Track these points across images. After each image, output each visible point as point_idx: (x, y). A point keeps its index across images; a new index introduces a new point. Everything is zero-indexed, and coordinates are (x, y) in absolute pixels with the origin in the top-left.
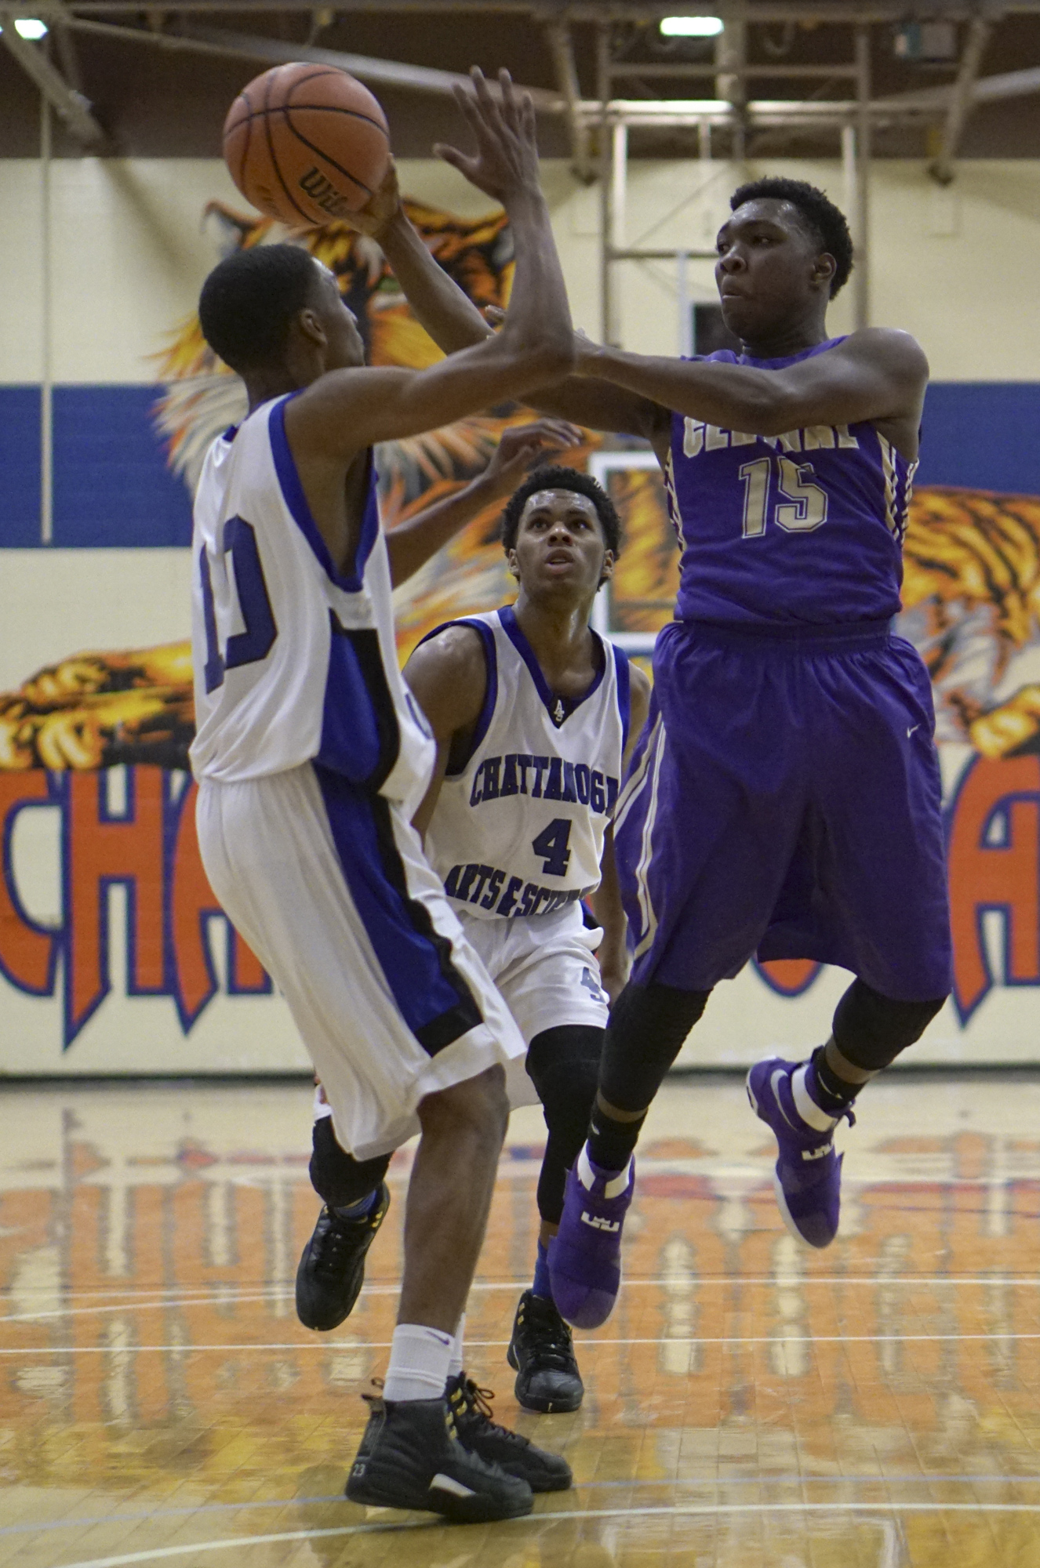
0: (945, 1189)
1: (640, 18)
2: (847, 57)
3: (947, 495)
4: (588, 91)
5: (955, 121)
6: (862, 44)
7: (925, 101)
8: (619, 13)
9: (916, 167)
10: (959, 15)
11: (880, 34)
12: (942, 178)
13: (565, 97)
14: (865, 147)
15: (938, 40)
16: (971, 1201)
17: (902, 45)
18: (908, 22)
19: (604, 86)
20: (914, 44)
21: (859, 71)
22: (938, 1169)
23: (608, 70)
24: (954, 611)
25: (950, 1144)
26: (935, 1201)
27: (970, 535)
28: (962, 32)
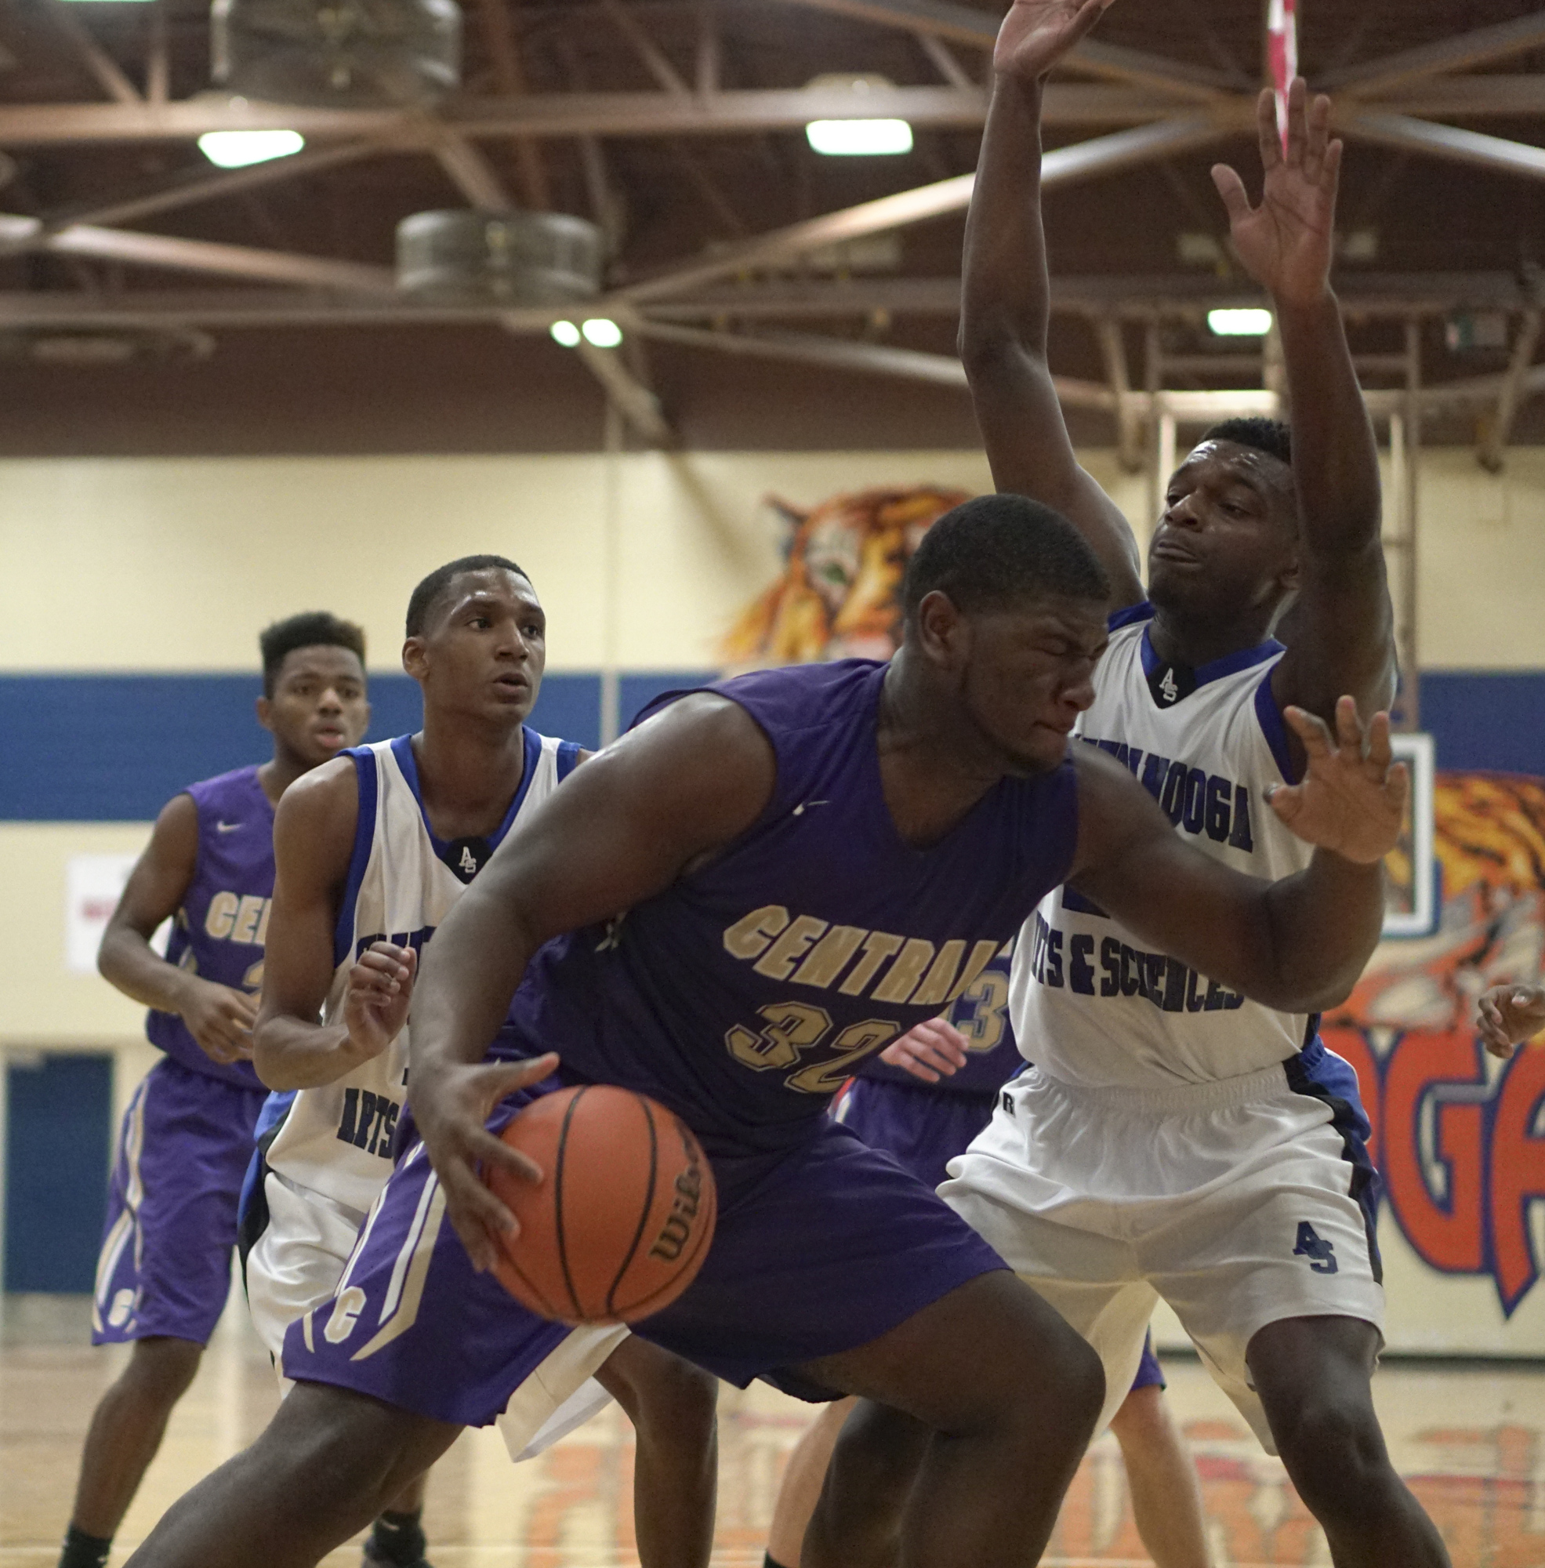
0: (1487, 1483)
1: (1188, 312)
2: (1397, 346)
3: (1495, 779)
4: (1137, 382)
5: (1506, 410)
6: (1413, 337)
7: (1476, 391)
8: (1169, 308)
9: (1467, 456)
10: (1511, 305)
11: (1432, 328)
12: (1491, 466)
13: (1113, 391)
14: (1415, 435)
15: (1490, 331)
16: (1518, 1496)
17: (1454, 337)
18: (1459, 314)
19: (1153, 377)
20: (1467, 333)
21: (1410, 363)
22: (1480, 1462)
23: (1157, 363)
24: (1500, 898)
25: (1496, 1437)
26: (1479, 1494)
27: (1518, 821)
28: (1515, 324)
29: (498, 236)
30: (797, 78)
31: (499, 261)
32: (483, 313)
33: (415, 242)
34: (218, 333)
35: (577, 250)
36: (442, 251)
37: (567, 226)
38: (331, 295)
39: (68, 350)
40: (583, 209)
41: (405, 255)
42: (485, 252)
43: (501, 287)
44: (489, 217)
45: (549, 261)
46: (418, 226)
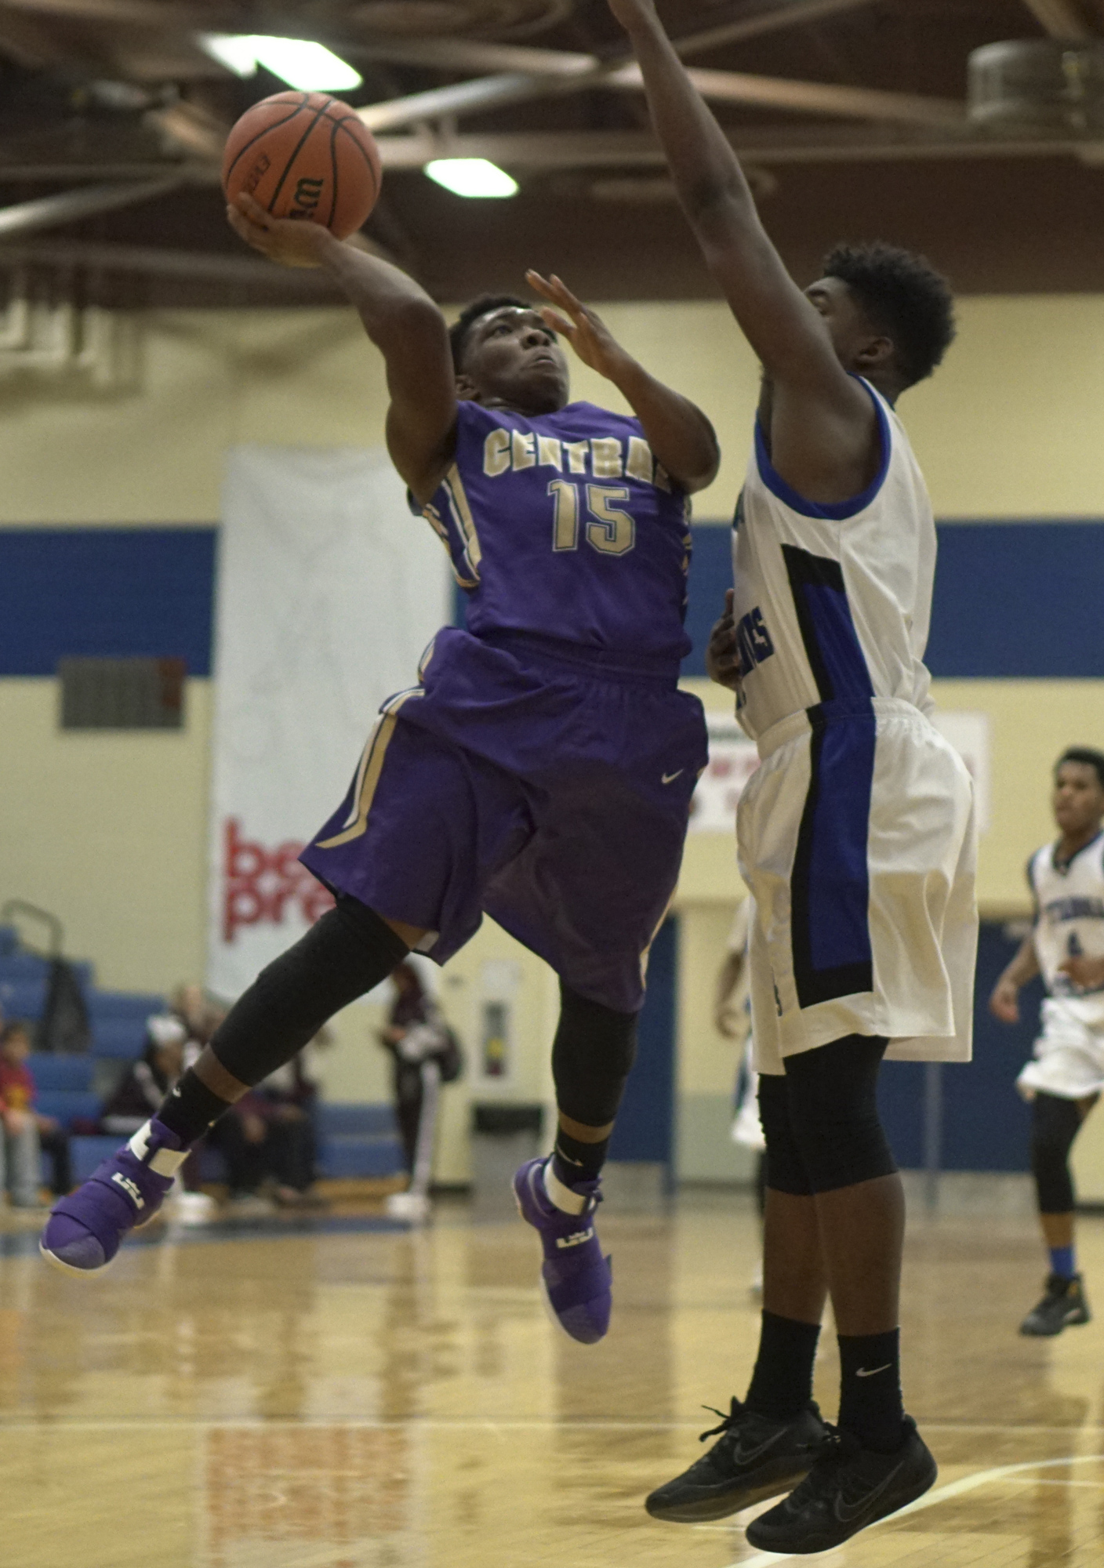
29: (1073, 66)
31: (1075, 92)
33: (986, 74)
36: (1013, 82)
38: (900, 129)
41: (977, 87)
42: (1061, 82)
43: (1077, 119)
44: (1064, 46)
46: (989, 56)
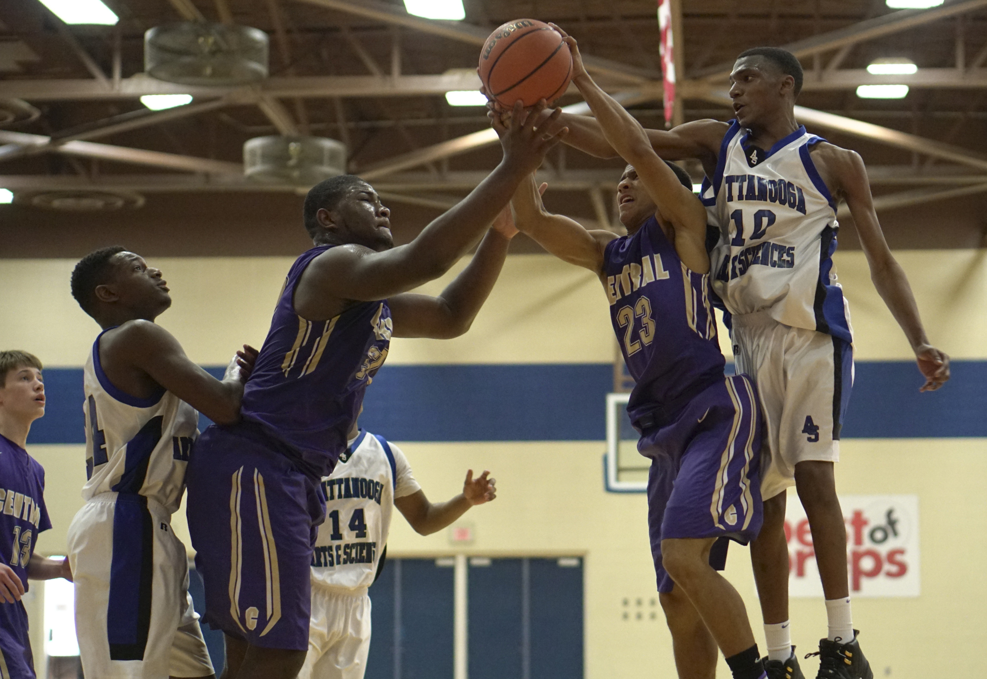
30: (440, 70)
32: (286, 188)
34: (147, 195)
35: (333, 155)
37: (328, 144)
39: (69, 203)
40: (335, 136)
45: (319, 161)
